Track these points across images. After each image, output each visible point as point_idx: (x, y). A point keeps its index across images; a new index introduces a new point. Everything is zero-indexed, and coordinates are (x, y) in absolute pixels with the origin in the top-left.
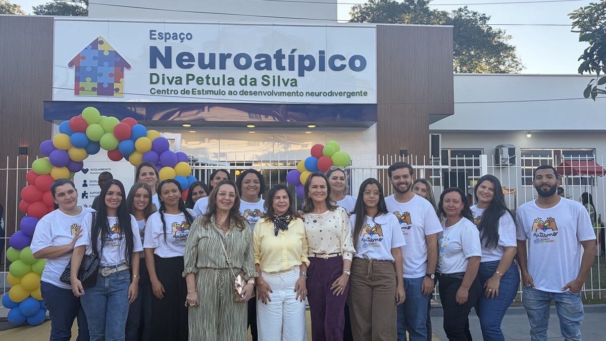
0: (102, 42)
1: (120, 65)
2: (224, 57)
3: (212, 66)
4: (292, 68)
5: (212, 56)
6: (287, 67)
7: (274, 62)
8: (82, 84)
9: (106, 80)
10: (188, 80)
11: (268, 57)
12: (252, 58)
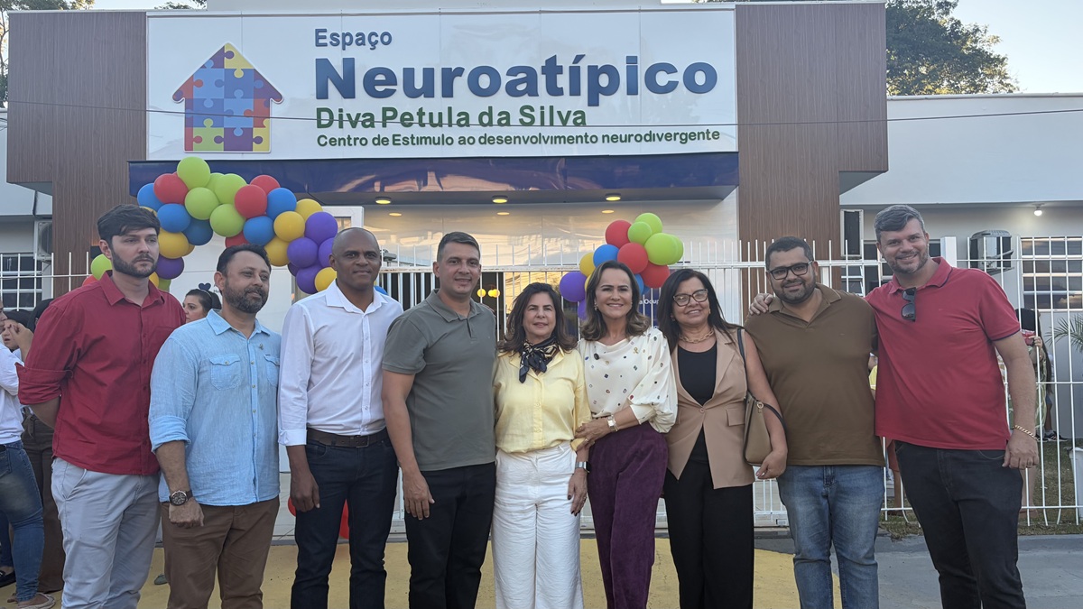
0: (230, 55)
1: (264, 93)
2: (450, 75)
3: (428, 91)
4: (575, 91)
5: (429, 73)
6: (567, 90)
7: (542, 80)
8: (197, 132)
9: (238, 125)
10: (385, 119)
11: (530, 71)
12: (503, 73)
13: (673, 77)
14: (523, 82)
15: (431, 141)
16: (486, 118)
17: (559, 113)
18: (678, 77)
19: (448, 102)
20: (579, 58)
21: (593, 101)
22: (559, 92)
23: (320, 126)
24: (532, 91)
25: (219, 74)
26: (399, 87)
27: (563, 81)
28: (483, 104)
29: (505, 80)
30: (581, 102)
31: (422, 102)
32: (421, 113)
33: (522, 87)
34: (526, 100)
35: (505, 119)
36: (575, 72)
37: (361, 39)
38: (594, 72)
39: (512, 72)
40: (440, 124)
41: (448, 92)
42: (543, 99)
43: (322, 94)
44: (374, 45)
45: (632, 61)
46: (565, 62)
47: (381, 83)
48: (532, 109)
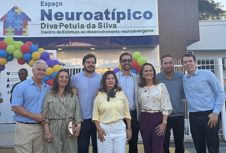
0: (17, 8)
1: (26, 19)
2: (78, 14)
3: (72, 18)
4: (113, 19)
5: (73, 14)
6: (111, 18)
7: (104, 16)
8: (7, 30)
9: (19, 27)
10: (60, 26)
11: (101, 13)
12: (93, 14)
13: (140, 15)
14: (99, 16)
15: (73, 32)
16: (89, 26)
17: (109, 25)
18: (142, 15)
19: (78, 21)
20: (114, 10)
21: (118, 22)
22: (109, 19)
23: (42, 28)
24: (101, 19)
25: (13, 14)
26: (64, 18)
27: (110, 16)
28: (87, 22)
29: (94, 15)
30: (115, 22)
31: (71, 21)
32: (70, 24)
33: (99, 18)
34: (100, 21)
35: (94, 26)
36: (113, 14)
37: (54, 4)
38: (119, 13)
39: (96, 13)
40: (76, 28)
41: (78, 19)
42: (105, 21)
43: (42, 19)
44: (57, 6)
45: (129, 10)
46: (111, 11)
47: (59, 16)
48: (101, 24)
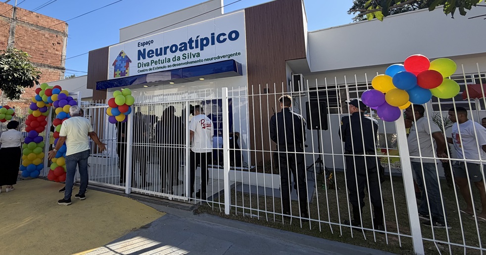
0: (122, 53)
1: (128, 61)
2: (166, 48)
8: (116, 73)
9: (123, 69)
10: (152, 63)
11: (185, 43)
12: (178, 45)
13: (225, 37)
14: (184, 46)
16: (174, 59)
17: (193, 54)
18: (227, 37)
19: (165, 56)
20: (198, 37)
21: (202, 49)
22: (193, 48)
23: (138, 67)
24: (186, 49)
25: (120, 58)
26: (154, 54)
27: (194, 45)
28: (173, 55)
29: (179, 47)
31: (160, 57)
32: (159, 60)
33: (183, 48)
34: (184, 52)
35: (179, 58)
36: (197, 41)
37: (147, 43)
38: (202, 40)
39: (180, 45)
40: (163, 63)
41: (165, 53)
42: (189, 51)
43: (139, 59)
44: (149, 44)
45: (213, 34)
46: (194, 39)
47: (151, 54)
48: (186, 54)
